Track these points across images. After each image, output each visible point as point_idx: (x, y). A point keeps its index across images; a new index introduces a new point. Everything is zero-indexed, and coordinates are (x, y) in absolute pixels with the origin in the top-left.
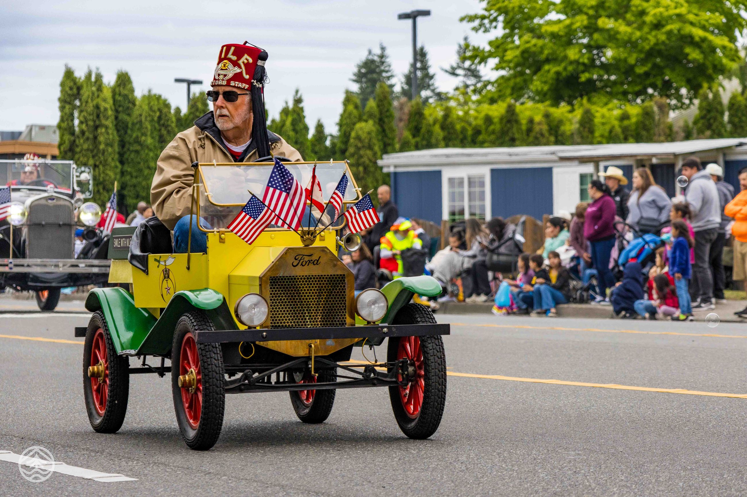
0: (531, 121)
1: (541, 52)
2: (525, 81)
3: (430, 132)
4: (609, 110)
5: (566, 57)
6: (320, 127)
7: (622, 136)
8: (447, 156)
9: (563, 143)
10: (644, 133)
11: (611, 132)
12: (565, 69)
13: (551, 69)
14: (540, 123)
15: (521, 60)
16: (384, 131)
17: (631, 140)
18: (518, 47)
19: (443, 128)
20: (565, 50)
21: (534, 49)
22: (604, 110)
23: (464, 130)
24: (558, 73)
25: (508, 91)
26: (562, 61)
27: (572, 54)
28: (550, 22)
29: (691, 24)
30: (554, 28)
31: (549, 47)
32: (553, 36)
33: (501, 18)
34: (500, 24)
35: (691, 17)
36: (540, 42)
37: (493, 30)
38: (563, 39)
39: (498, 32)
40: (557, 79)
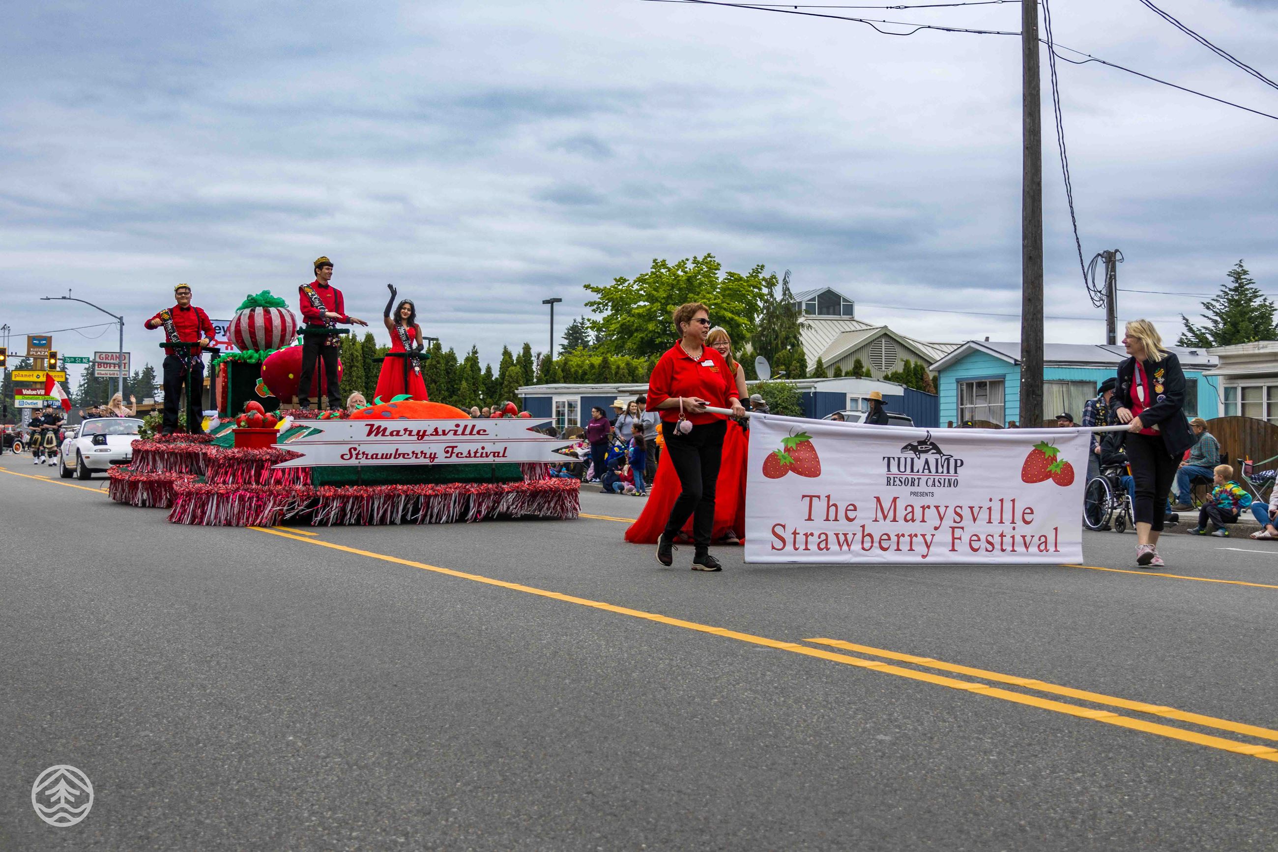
0: (618, 367)
1: (633, 325)
2: (624, 343)
3: (555, 373)
5: (647, 329)
6: (489, 369)
8: (556, 388)
9: (637, 382)
12: (647, 335)
13: (639, 335)
14: (623, 369)
15: (621, 330)
16: (527, 372)
18: (619, 322)
19: (563, 371)
20: (647, 324)
21: (628, 324)
23: (576, 372)
24: (642, 338)
25: (613, 348)
26: (646, 331)
27: (651, 326)
28: (639, 307)
29: (725, 309)
30: (641, 311)
31: (637, 322)
32: (640, 316)
33: (610, 304)
34: (610, 308)
35: (725, 305)
36: (632, 319)
37: (605, 311)
38: (647, 317)
39: (608, 312)
40: (642, 342)
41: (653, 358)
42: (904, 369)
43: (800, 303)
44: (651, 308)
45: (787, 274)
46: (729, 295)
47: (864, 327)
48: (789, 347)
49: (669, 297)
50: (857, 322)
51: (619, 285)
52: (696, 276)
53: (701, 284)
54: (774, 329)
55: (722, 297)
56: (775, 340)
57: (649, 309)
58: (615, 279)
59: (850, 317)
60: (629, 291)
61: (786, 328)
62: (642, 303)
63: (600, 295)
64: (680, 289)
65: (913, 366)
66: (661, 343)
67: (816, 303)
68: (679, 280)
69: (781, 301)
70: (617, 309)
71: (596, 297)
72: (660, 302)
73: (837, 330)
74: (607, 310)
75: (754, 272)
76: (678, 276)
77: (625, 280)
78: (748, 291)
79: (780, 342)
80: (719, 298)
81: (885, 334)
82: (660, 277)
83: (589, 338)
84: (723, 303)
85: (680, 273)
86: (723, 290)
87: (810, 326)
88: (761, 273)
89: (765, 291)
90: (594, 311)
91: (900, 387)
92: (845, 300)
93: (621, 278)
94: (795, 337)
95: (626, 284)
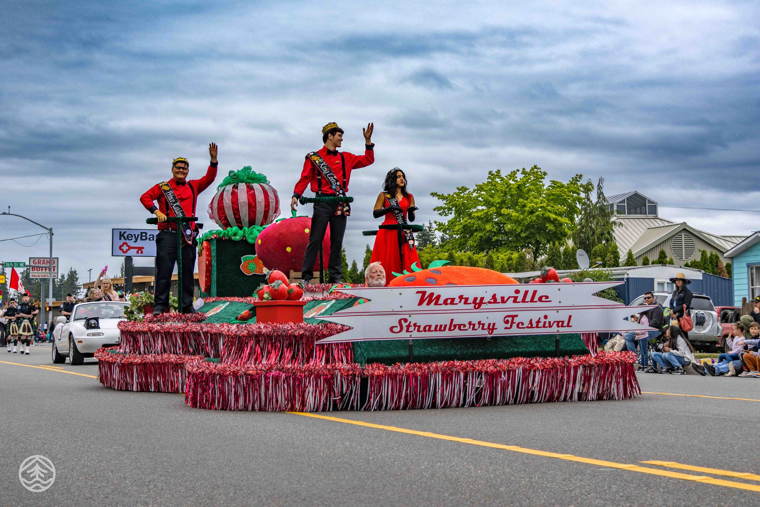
1: (473, 226)
2: (466, 241)
4: (505, 256)
5: (485, 229)
7: (508, 269)
10: (519, 267)
11: (502, 267)
12: (485, 235)
13: (478, 234)
15: (463, 230)
17: (513, 271)
18: (461, 224)
20: (485, 225)
21: (469, 225)
22: (502, 256)
24: (481, 237)
25: (457, 246)
26: (484, 230)
27: (488, 227)
28: (479, 211)
29: (549, 211)
30: (479, 214)
31: (477, 223)
32: (479, 218)
33: (454, 209)
34: (453, 212)
35: (549, 208)
36: (472, 221)
37: (449, 215)
38: (484, 220)
39: (451, 216)
40: (481, 240)
41: (490, 252)
42: (702, 259)
43: (612, 205)
44: (488, 212)
45: (601, 180)
46: (553, 199)
47: (667, 224)
48: (604, 242)
49: (503, 202)
50: (661, 219)
51: (461, 193)
52: (525, 184)
53: (529, 190)
54: (591, 227)
55: (547, 202)
56: (592, 236)
57: (487, 213)
58: (458, 189)
59: (655, 215)
60: (469, 198)
61: (601, 226)
62: (480, 208)
63: (445, 202)
64: (512, 195)
65: (709, 255)
66: (497, 241)
67: (626, 204)
68: (511, 188)
69: (597, 203)
70: (459, 213)
71: (441, 203)
72: (496, 207)
73: (644, 227)
74: (451, 213)
75: (573, 180)
76: (510, 185)
77: (466, 189)
78: (569, 196)
79: (596, 237)
80: (544, 202)
81: (685, 229)
82: (495, 185)
83: (436, 240)
84: (548, 206)
85: (511, 182)
86: (549, 195)
87: (621, 223)
88: (579, 181)
89: (583, 195)
90: (440, 214)
91: (699, 273)
92: (650, 202)
93: (463, 187)
94: (609, 233)
95: (467, 192)
